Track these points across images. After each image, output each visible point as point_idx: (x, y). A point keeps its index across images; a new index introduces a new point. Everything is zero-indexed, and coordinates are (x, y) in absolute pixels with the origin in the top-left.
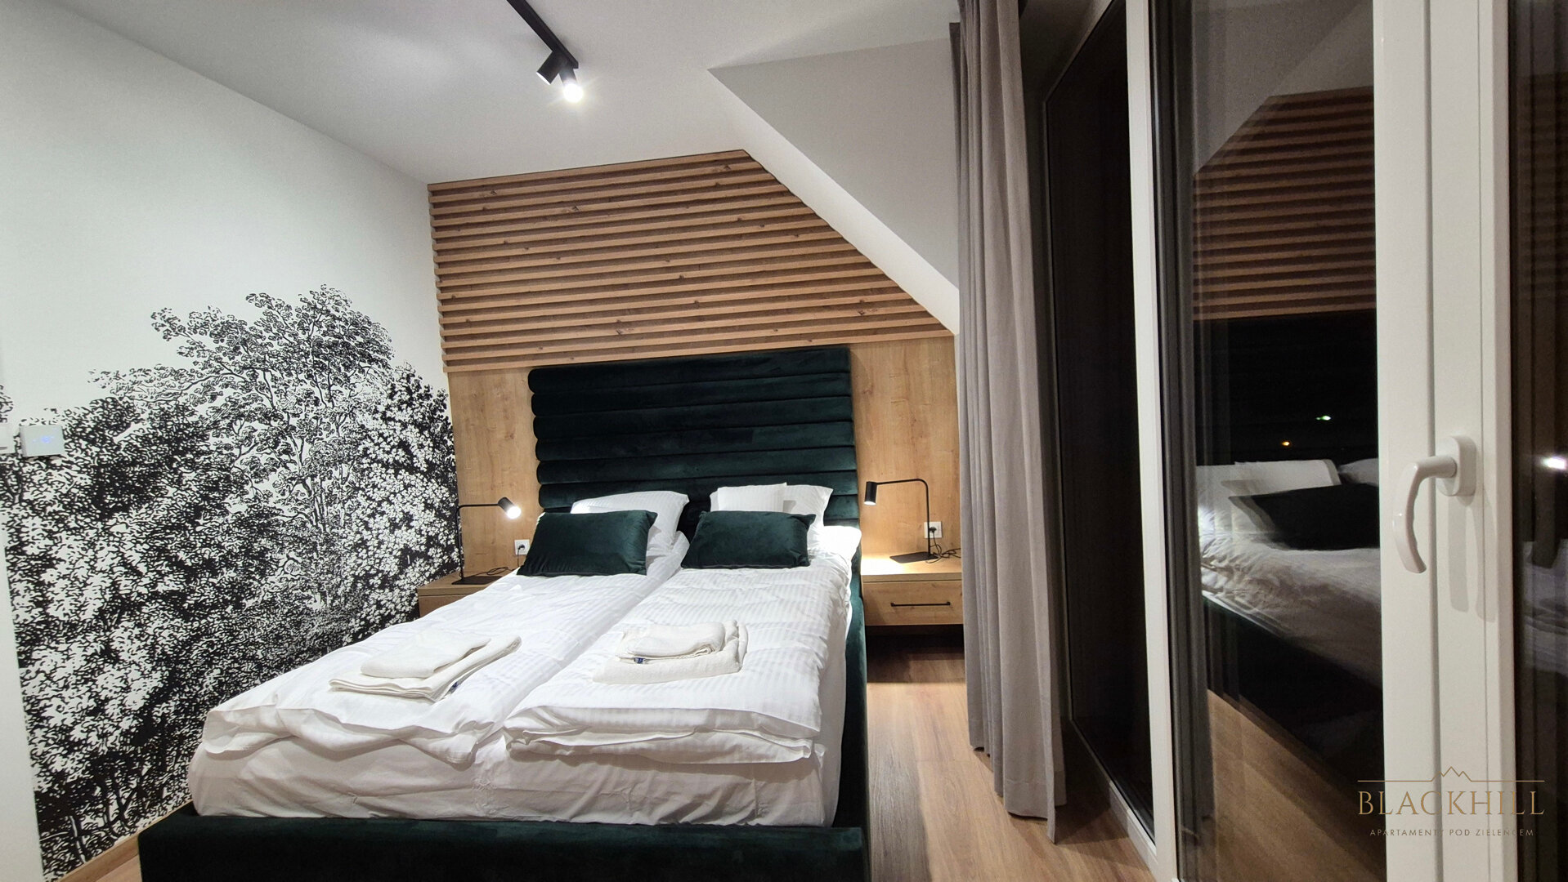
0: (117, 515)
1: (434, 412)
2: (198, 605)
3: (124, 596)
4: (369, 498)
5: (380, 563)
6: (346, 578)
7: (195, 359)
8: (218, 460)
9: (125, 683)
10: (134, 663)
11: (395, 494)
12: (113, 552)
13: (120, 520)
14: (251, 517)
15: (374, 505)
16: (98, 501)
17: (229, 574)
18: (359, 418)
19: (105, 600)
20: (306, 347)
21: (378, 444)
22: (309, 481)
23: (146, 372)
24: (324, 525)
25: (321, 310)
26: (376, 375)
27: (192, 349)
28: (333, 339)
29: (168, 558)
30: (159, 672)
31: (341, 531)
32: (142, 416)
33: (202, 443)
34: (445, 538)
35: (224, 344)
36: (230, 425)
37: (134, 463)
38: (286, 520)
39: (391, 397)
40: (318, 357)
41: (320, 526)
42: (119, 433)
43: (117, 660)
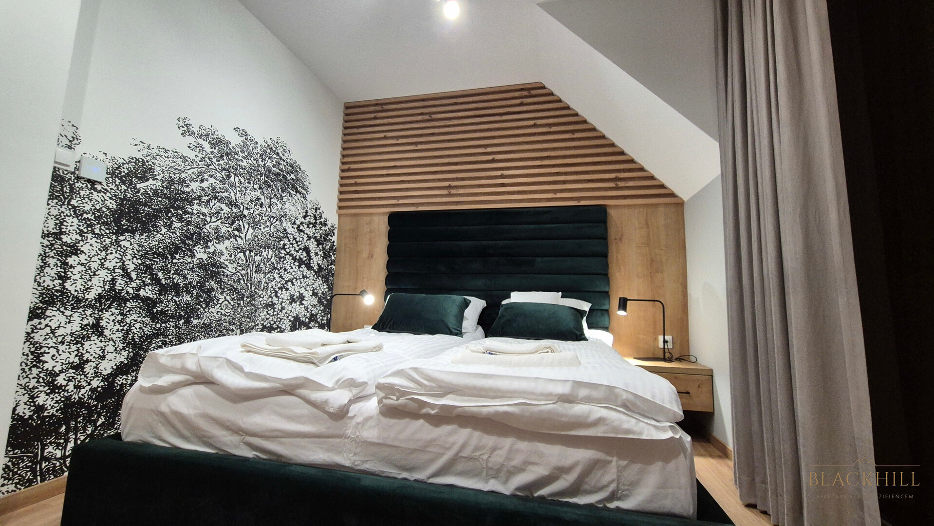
0: (126, 234)
1: (327, 235)
2: (163, 312)
3: (117, 291)
4: (281, 277)
5: (280, 321)
6: (258, 325)
7: (197, 153)
8: (196, 220)
9: (102, 353)
10: (112, 340)
11: (297, 279)
12: (118, 258)
13: (127, 238)
14: (208, 264)
15: (283, 282)
16: (117, 221)
17: (187, 298)
18: (284, 224)
19: (105, 289)
20: (261, 169)
21: (292, 244)
22: (247, 253)
23: (166, 151)
24: (251, 284)
25: (275, 151)
26: (298, 201)
27: (196, 147)
28: (278, 171)
29: (151, 274)
30: (127, 352)
31: (260, 293)
32: (157, 177)
33: (189, 207)
34: (321, 318)
35: (215, 151)
36: (208, 201)
37: (145, 205)
38: (229, 273)
39: (305, 217)
40: (267, 178)
41: (249, 284)
42: (141, 183)
43: (101, 334)
